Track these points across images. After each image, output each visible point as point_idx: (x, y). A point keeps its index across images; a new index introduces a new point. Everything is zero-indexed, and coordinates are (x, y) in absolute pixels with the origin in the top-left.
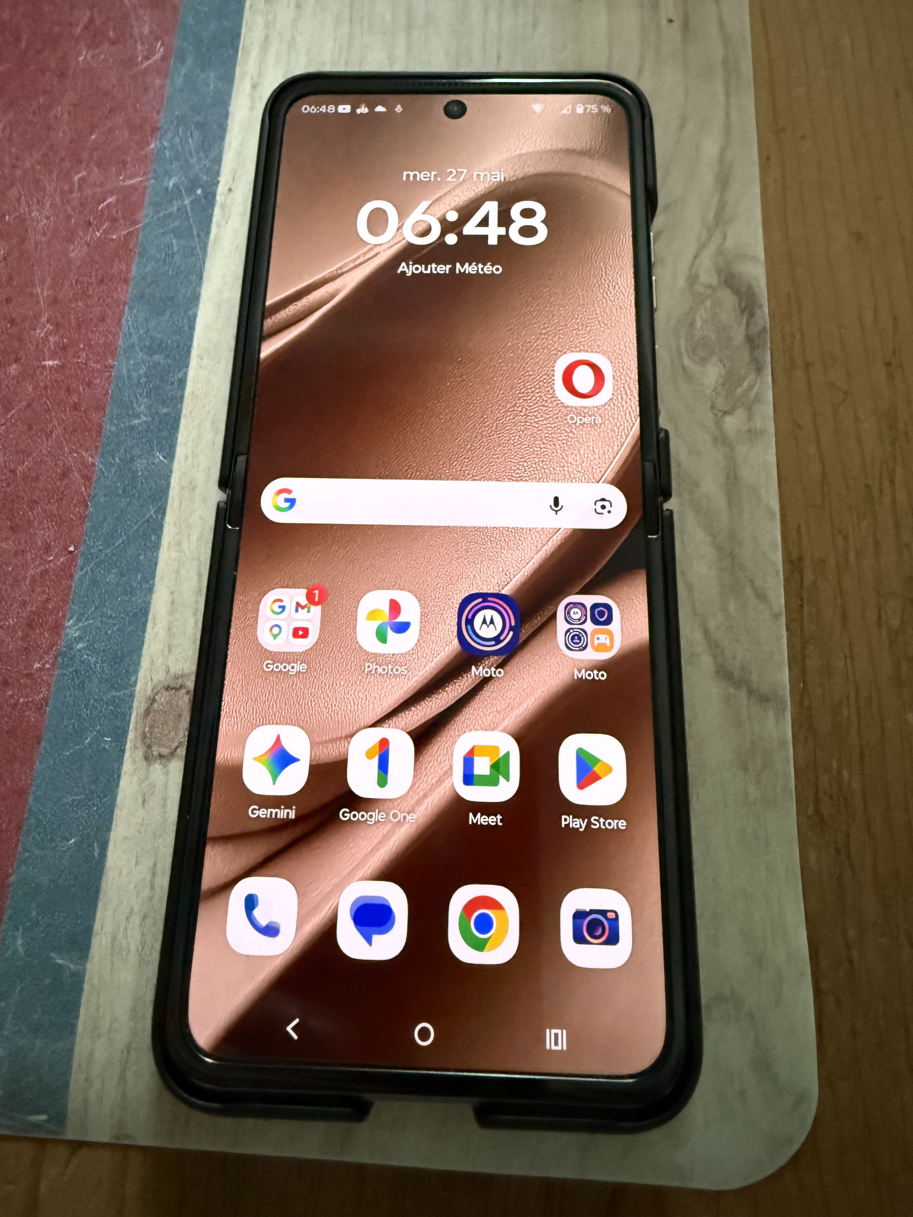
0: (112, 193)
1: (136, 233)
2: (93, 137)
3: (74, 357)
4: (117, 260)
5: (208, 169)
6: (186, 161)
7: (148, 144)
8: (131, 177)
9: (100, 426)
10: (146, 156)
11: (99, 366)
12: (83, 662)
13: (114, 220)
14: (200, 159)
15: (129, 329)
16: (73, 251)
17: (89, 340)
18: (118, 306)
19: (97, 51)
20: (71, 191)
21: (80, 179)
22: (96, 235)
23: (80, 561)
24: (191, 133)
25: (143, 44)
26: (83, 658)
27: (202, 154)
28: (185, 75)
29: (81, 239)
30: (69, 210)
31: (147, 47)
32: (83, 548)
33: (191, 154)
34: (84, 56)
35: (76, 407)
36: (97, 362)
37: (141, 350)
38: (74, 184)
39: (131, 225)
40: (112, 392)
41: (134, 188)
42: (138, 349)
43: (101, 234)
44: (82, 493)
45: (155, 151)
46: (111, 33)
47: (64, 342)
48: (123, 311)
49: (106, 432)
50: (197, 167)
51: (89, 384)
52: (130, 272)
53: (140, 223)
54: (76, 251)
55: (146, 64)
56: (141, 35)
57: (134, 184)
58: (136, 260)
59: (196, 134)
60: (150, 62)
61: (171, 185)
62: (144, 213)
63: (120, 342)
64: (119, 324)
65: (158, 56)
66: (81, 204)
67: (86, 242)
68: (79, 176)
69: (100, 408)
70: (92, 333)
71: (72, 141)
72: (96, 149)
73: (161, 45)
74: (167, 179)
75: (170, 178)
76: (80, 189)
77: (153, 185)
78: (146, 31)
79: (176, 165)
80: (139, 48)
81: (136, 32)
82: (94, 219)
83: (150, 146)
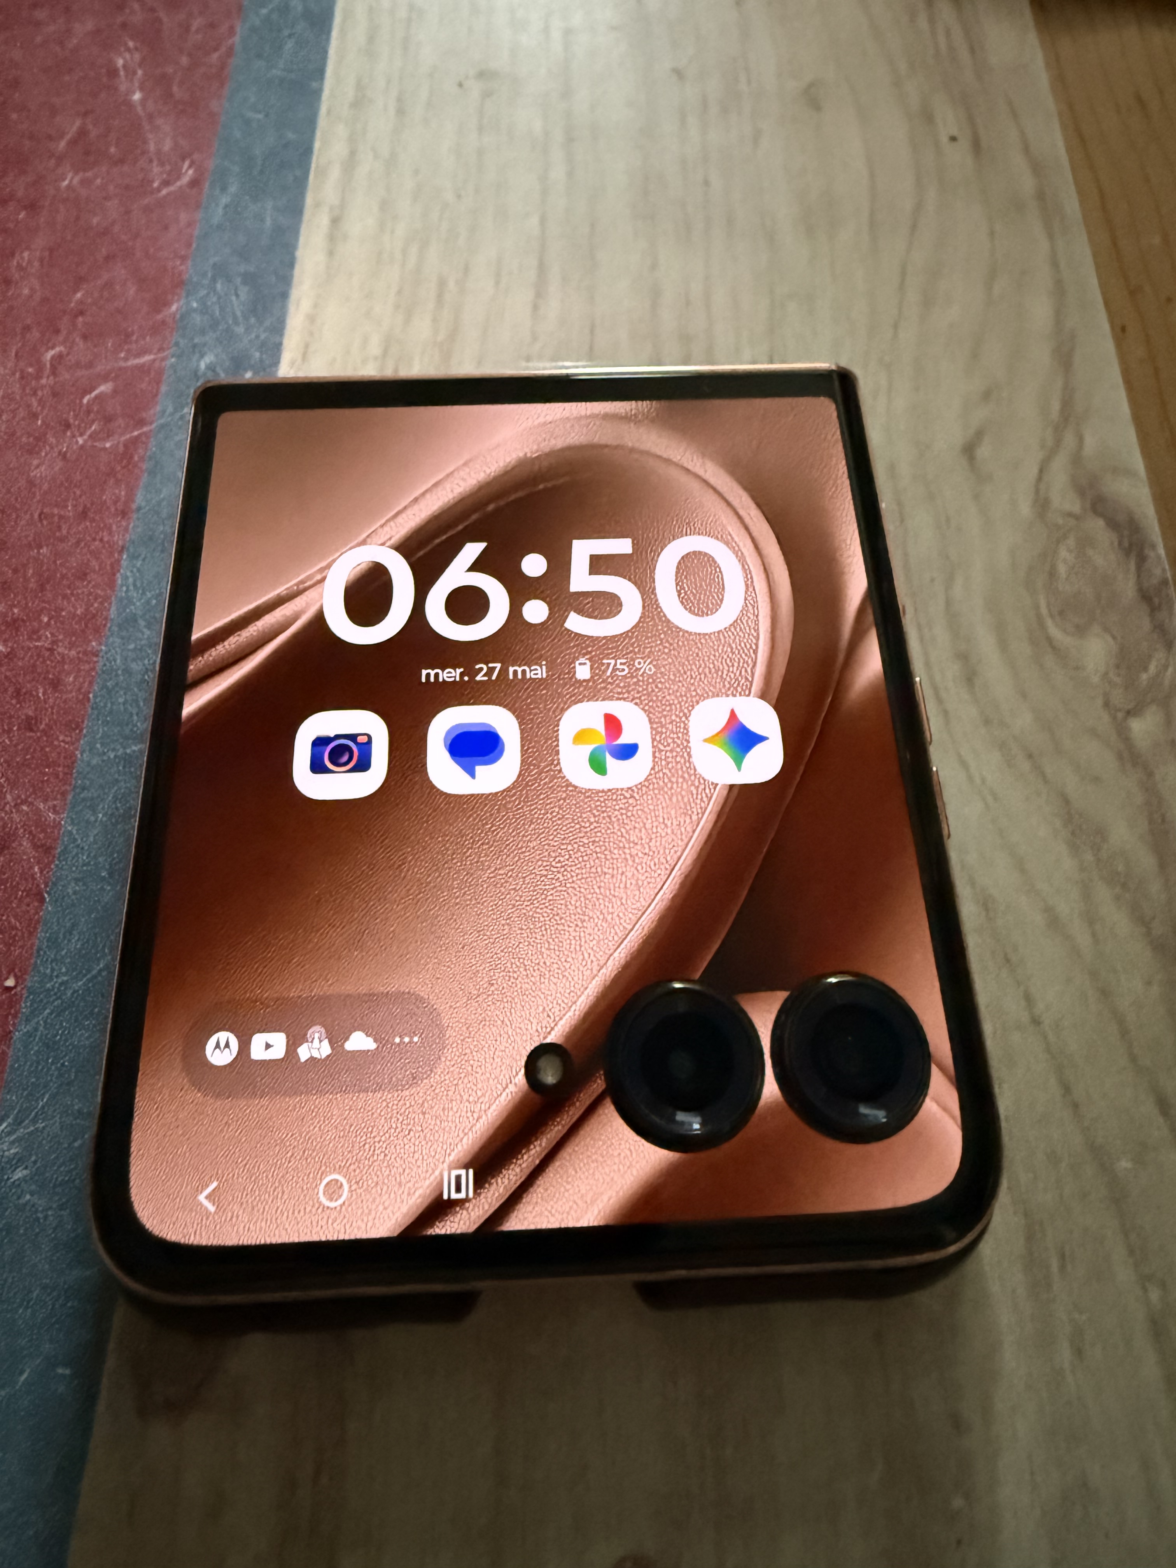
0: (105, 378)
1: (144, 439)
2: (79, 295)
3: (30, 639)
4: (112, 481)
5: (263, 344)
6: (228, 330)
7: (167, 304)
8: (138, 355)
9: (71, 757)
10: (164, 322)
11: (73, 653)
12: (21, 1208)
13: (109, 419)
14: (248, 330)
15: (127, 591)
16: (37, 467)
17: (59, 610)
18: (111, 554)
19: (89, 174)
20: (38, 377)
21: (53, 357)
22: (77, 442)
23: (24, 1008)
24: (236, 289)
25: (162, 164)
26: (22, 1201)
27: (253, 320)
28: (226, 206)
29: (52, 448)
30: (35, 404)
31: (168, 168)
32: (31, 980)
33: (236, 323)
34: (69, 180)
35: (29, 724)
36: (72, 646)
37: (149, 626)
38: (45, 365)
39: (135, 427)
40: (95, 697)
41: (142, 370)
42: (142, 623)
43: (85, 441)
44: (33, 877)
45: (178, 316)
46: (112, 150)
47: (13, 614)
48: (118, 561)
49: (79, 766)
50: (245, 341)
51: (56, 684)
52: (133, 501)
53: (151, 423)
54: (43, 468)
55: (164, 192)
56: (159, 152)
57: (143, 365)
58: (145, 478)
59: (244, 291)
60: (172, 188)
61: (203, 365)
62: (159, 408)
63: (113, 612)
64: (112, 584)
65: (185, 180)
66: (55, 394)
67: (60, 452)
68: (51, 353)
69: (74, 726)
70: (63, 598)
71: (45, 300)
72: (81, 313)
73: (190, 167)
74: (197, 355)
75: (202, 356)
76: (54, 372)
77: (172, 366)
78: (167, 145)
79: (210, 337)
80: (156, 170)
81: (152, 147)
82: (76, 417)
83: (170, 307)
